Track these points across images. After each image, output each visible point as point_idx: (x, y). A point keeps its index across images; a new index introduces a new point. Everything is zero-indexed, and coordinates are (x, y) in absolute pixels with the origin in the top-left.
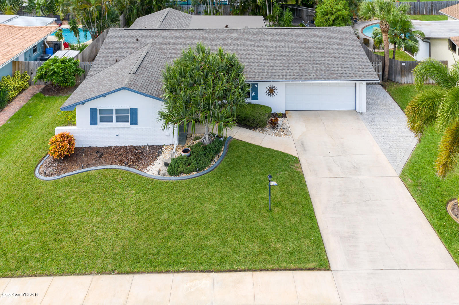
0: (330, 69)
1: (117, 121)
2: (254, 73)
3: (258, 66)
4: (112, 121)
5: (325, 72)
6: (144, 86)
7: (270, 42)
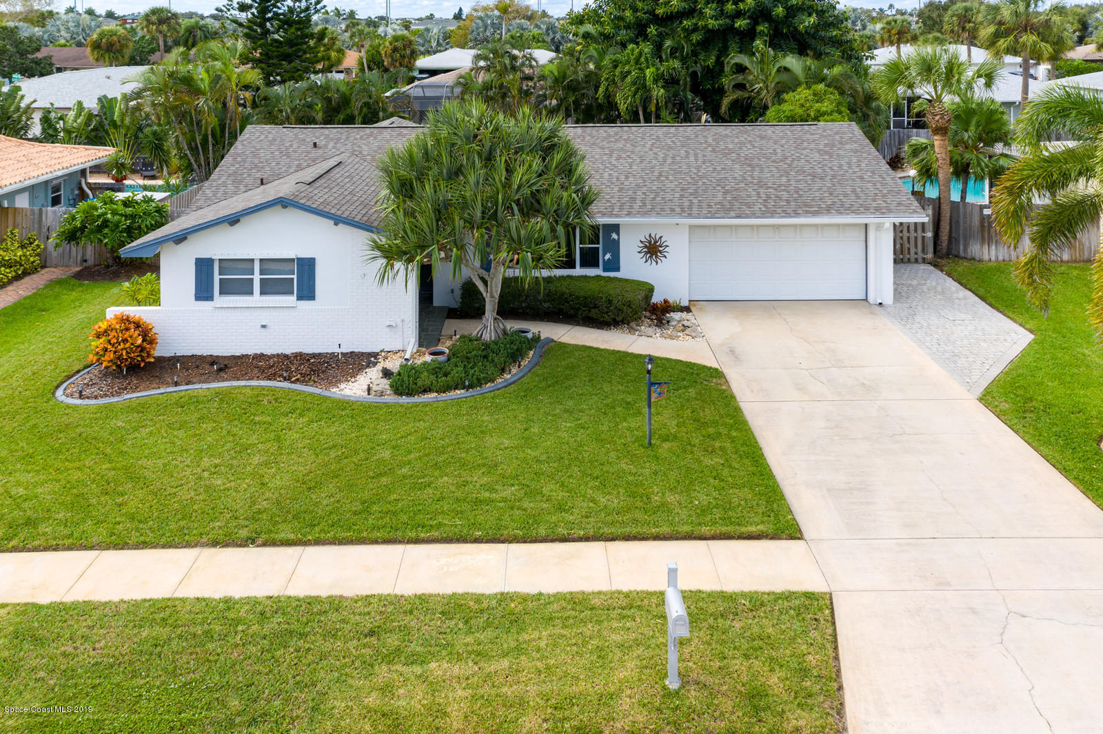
0: (801, 196)
1: (262, 293)
2: (609, 204)
3: (619, 191)
4: (251, 293)
5: (788, 202)
7: (651, 150)
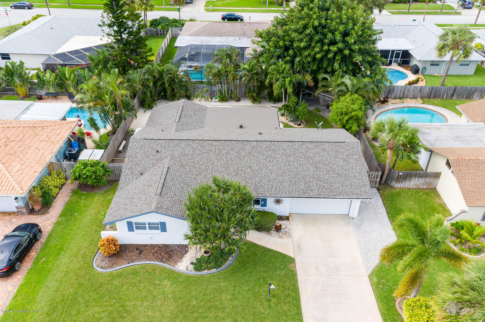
0: (331, 186)
1: (149, 229)
2: (264, 189)
3: (268, 181)
4: (146, 229)
5: (326, 189)
6: (169, 208)
7: (281, 157)
